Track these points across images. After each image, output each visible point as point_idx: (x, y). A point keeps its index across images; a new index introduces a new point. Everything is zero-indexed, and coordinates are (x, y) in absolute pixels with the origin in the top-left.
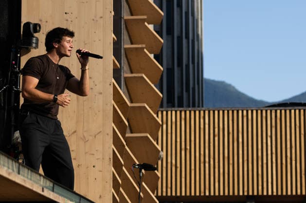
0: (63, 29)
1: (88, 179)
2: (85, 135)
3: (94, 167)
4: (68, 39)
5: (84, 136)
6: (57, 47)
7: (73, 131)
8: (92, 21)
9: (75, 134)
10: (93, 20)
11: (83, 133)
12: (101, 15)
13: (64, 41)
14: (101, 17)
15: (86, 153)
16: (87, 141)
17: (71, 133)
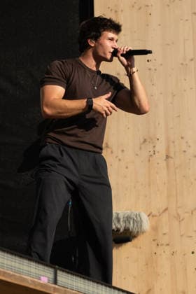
0: (105, 19)
1: (186, 270)
2: (180, 211)
3: (193, 253)
4: (111, 35)
5: (178, 215)
6: (93, 45)
7: (164, 208)
8: (181, 66)
9: (167, 212)
10: (182, 64)
11: (176, 210)
12: (192, 57)
13: (104, 38)
14: (192, 60)
15: (182, 236)
16: (183, 220)
17: (161, 211)
